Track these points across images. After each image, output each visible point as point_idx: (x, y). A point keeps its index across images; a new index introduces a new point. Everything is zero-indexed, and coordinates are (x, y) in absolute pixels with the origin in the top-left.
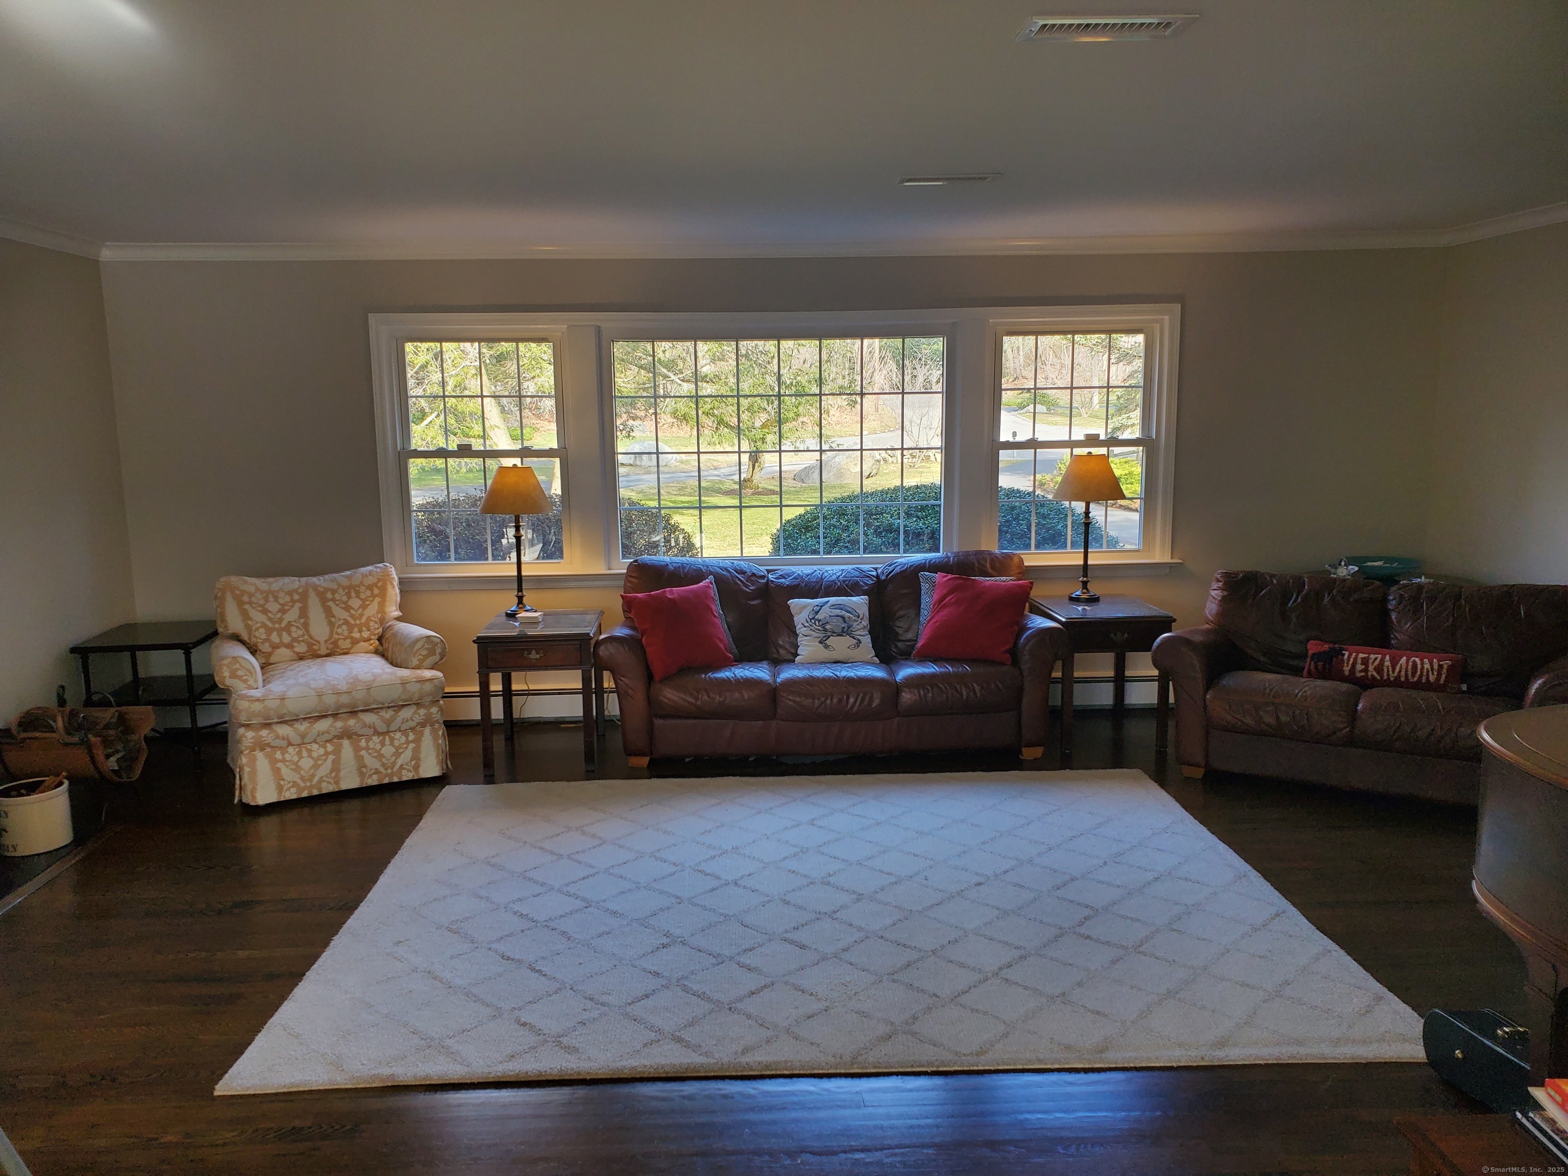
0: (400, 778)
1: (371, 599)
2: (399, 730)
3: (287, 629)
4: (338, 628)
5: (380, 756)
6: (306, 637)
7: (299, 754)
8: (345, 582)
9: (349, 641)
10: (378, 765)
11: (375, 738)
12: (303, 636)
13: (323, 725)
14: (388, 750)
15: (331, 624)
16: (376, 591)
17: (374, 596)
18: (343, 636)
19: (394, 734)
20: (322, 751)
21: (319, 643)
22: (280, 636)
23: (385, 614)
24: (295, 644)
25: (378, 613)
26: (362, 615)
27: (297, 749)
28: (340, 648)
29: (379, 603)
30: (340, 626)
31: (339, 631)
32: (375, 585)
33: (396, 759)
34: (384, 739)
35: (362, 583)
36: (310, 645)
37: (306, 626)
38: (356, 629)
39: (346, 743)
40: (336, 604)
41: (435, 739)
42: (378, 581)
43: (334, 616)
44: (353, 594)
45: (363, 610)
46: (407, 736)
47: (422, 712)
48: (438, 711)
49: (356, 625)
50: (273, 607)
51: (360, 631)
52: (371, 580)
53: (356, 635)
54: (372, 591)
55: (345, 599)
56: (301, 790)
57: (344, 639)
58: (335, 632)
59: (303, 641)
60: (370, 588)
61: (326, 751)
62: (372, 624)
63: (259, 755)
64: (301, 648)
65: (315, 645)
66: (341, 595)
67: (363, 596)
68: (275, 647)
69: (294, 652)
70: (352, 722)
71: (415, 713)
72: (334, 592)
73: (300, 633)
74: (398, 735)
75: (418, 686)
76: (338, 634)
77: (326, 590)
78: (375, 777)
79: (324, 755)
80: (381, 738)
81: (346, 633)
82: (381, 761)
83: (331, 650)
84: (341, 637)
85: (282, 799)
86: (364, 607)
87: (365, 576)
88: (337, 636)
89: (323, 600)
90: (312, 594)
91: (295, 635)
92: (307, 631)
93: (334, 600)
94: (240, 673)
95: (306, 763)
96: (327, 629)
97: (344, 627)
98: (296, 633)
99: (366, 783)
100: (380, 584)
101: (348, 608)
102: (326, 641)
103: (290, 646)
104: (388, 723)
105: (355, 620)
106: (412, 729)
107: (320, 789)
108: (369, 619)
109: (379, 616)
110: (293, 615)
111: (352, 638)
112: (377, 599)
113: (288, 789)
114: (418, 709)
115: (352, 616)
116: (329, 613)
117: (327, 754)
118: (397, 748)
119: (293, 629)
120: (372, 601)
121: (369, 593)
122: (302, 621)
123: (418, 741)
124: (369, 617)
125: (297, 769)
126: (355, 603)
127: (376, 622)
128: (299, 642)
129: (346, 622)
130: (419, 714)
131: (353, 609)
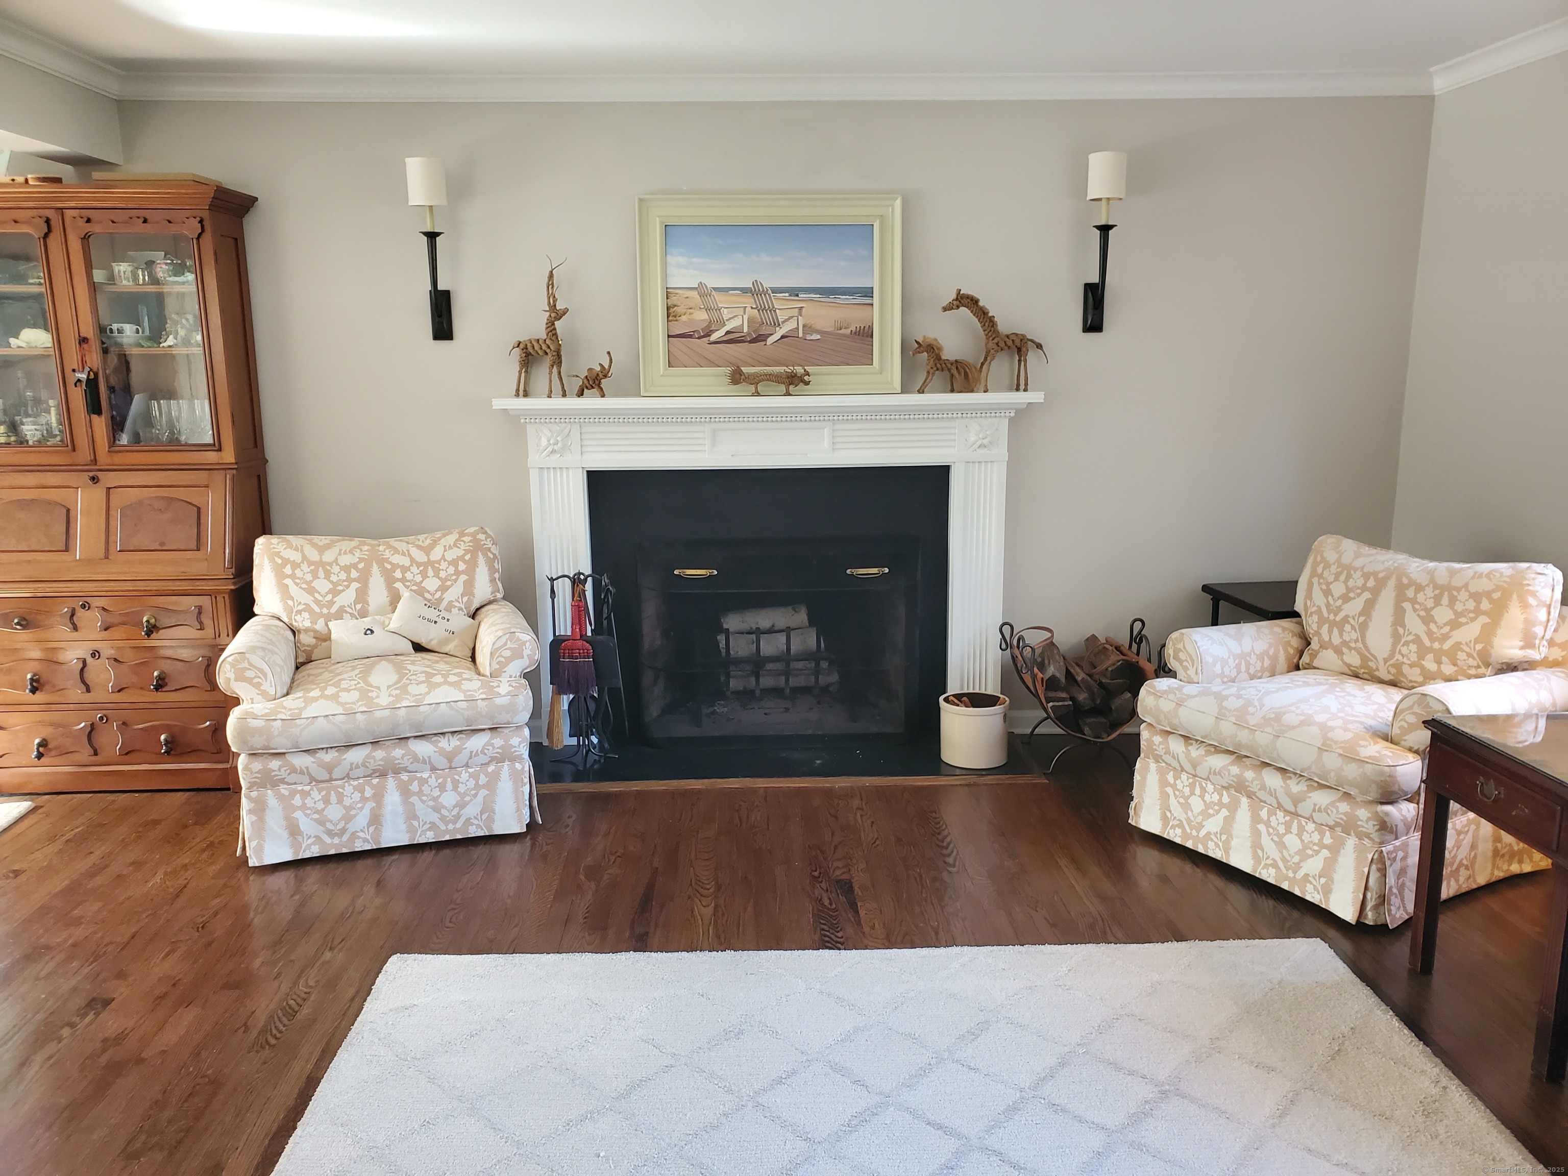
0: (1304, 892)
1: (1472, 615)
2: (1310, 818)
3: (1341, 625)
4: (1403, 645)
5: (1281, 845)
6: (1360, 645)
7: (1192, 786)
8: (1441, 579)
9: (1417, 670)
10: (1277, 856)
11: (1280, 814)
12: (1356, 641)
13: (1218, 762)
14: (1292, 842)
15: (1396, 637)
16: (1485, 605)
17: (1478, 612)
18: (1409, 659)
19: (1307, 823)
20: (1216, 797)
21: (1376, 659)
22: (1330, 632)
23: (1492, 647)
24: (1345, 650)
25: (1477, 641)
26: (1446, 637)
27: (1191, 780)
28: (1407, 678)
29: (1484, 626)
30: (1407, 643)
31: (1405, 650)
32: (1488, 594)
33: (1301, 861)
34: (1291, 822)
35: (1466, 586)
36: (1365, 659)
37: (1364, 627)
38: (1430, 656)
39: (1244, 801)
40: (1414, 608)
41: (1359, 859)
42: (1494, 591)
43: (1404, 626)
44: (1445, 600)
45: (1451, 630)
46: (1322, 835)
47: (1344, 807)
48: (1369, 819)
49: (1431, 650)
50: (1338, 589)
51: (1439, 662)
52: (1484, 585)
53: (1430, 664)
54: (1478, 602)
55: (1430, 603)
56: (1186, 835)
57: (1412, 666)
58: (1398, 650)
59: (1355, 649)
60: (1476, 597)
61: (1220, 800)
62: (1461, 656)
63: (1153, 766)
64: (1354, 660)
65: (1372, 661)
66: (1426, 598)
67: (1459, 607)
68: (1324, 646)
69: (1342, 660)
70: (1249, 775)
71: (1333, 804)
72: (1419, 588)
73: (1354, 636)
74: (1311, 826)
75: (1338, 762)
76: (1403, 656)
77: (1412, 583)
78: (1272, 871)
79: (1216, 804)
80: (1288, 818)
81: (1414, 657)
82: (1282, 853)
83: (1393, 675)
84: (1405, 660)
85: (1165, 836)
86: (1455, 625)
87: (1478, 576)
88: (1400, 657)
89: (1400, 597)
90: (1392, 584)
91: (1346, 637)
92: (1363, 636)
93: (1414, 601)
94: (1182, 656)
95: (1197, 804)
96: (1388, 642)
97: (1413, 647)
98: (1350, 635)
99: (1260, 873)
100: (1496, 596)
101: (1428, 619)
102: (1386, 660)
103: (1338, 652)
104: (1297, 800)
105: (1432, 640)
106: (1331, 828)
107: (1206, 847)
108: (1457, 647)
109: (1479, 647)
110: (1354, 607)
111: (1423, 668)
112: (1483, 619)
113: (1173, 827)
114: (1340, 800)
115: (1430, 634)
116: (1399, 618)
117: (1220, 804)
118: (1305, 847)
119: (1347, 628)
120: (1473, 620)
121: (1471, 605)
122: (1362, 619)
123: (1335, 849)
124: (1460, 643)
125: (1186, 806)
126: (1443, 614)
127: (1470, 655)
128: (1350, 649)
129: (1418, 640)
130: (1337, 808)
131: (1435, 623)
